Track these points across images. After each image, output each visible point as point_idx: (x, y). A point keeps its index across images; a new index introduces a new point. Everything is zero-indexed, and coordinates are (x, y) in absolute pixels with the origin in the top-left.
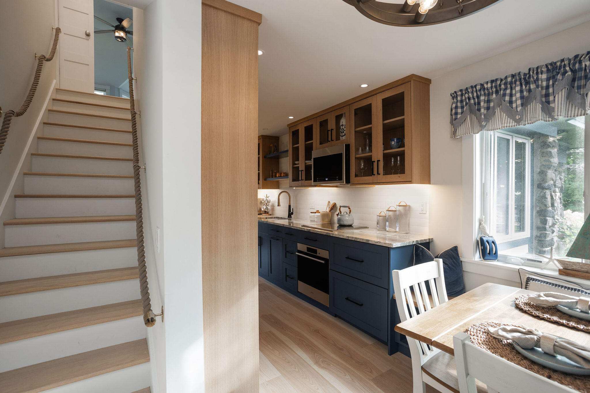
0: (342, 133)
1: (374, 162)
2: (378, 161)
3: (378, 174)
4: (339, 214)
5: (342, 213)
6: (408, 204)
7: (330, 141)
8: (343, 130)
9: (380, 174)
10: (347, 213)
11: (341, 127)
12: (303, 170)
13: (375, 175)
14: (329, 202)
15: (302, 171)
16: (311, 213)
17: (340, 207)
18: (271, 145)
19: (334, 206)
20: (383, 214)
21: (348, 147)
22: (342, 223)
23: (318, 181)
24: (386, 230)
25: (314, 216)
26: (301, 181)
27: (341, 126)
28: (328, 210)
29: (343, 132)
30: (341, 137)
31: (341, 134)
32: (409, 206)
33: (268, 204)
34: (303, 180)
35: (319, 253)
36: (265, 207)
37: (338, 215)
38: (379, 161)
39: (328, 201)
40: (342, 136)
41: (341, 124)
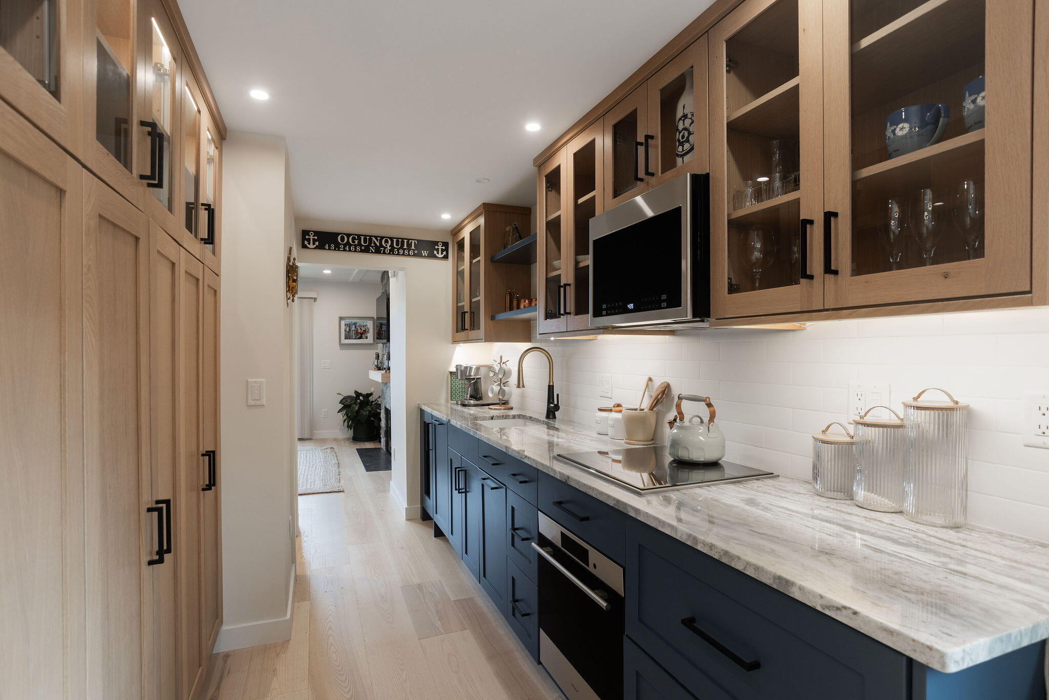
0: (682, 144)
1: (811, 222)
2: (829, 216)
3: (829, 269)
4: (675, 420)
5: (686, 422)
6: (962, 401)
7: (642, 180)
8: (686, 134)
9: (836, 273)
10: (702, 422)
11: (681, 122)
12: (569, 285)
13: (811, 277)
14: (650, 379)
15: (566, 285)
16: (600, 410)
17: (680, 398)
18: (508, 229)
19: (663, 392)
20: (838, 435)
21: (701, 184)
22: (684, 455)
23: (604, 313)
24: (850, 496)
25: (607, 419)
26: (565, 316)
27: (680, 119)
28: (646, 404)
29: (688, 138)
30: (679, 160)
31: (680, 148)
32: (967, 408)
33: (503, 381)
34: (569, 313)
35: (595, 566)
36: (496, 388)
37: (671, 424)
38: (835, 215)
39: (646, 378)
40: (682, 156)
41: (679, 114)
